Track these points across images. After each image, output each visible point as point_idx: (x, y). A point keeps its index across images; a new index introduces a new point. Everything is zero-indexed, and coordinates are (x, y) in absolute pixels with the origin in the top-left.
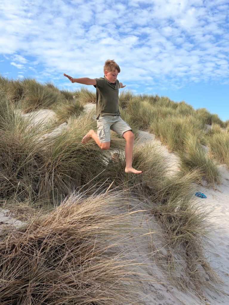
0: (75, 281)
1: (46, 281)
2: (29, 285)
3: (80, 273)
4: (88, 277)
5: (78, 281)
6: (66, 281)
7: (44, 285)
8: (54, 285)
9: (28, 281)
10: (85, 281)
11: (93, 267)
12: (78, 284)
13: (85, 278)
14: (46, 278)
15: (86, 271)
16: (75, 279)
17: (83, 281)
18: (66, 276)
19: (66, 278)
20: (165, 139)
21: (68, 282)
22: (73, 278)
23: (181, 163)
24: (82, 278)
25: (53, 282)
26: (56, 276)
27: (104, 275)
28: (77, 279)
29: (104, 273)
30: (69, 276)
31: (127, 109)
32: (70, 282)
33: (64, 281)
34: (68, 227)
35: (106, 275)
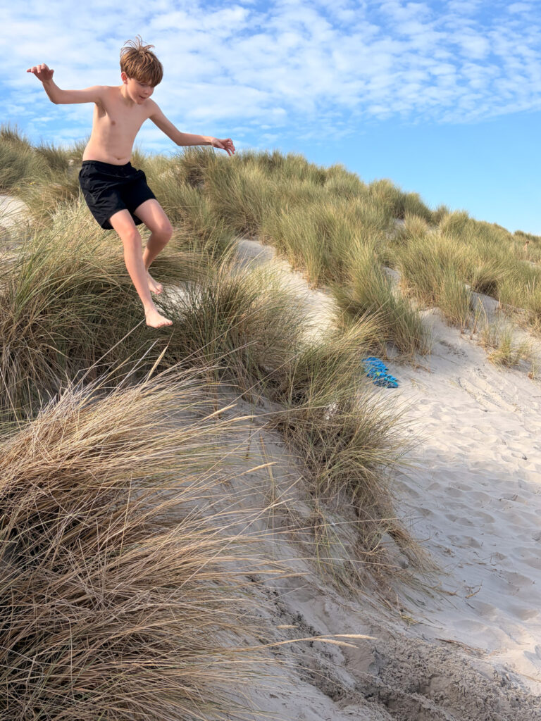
0: (87, 590)
1: (15, 598)
3: (98, 572)
4: (117, 578)
5: (96, 591)
6: (67, 593)
7: (11, 608)
8: (35, 606)
10: (112, 588)
11: (128, 556)
12: (95, 596)
13: (112, 581)
14: (15, 592)
15: (112, 565)
16: (86, 587)
17: (107, 588)
18: (63, 581)
19: (64, 588)
20: (300, 258)
21: (71, 595)
22: (82, 584)
24: (103, 583)
25: (33, 600)
26: (41, 584)
27: (159, 570)
28: (92, 586)
29: (157, 566)
30: (72, 582)
31: (204, 186)
32: (75, 595)
33: (59, 596)
34: (60, 466)
35: (163, 568)
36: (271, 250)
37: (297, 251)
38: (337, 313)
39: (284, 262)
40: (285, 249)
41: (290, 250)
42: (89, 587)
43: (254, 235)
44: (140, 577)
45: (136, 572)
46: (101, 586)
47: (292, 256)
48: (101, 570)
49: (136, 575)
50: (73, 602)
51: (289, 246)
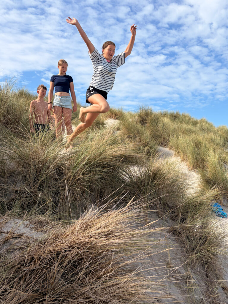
0: (92, 296)
1: (63, 296)
2: (46, 299)
3: (97, 289)
4: (105, 293)
5: (95, 297)
6: (84, 296)
7: (61, 300)
8: (70, 300)
9: (45, 295)
10: (103, 297)
11: (110, 284)
12: (95, 299)
13: (102, 294)
14: (63, 292)
15: (103, 286)
16: (92, 295)
17: (100, 297)
18: (83, 291)
19: (83, 294)
20: (185, 157)
21: (85, 297)
22: (90, 294)
23: (201, 180)
24: (99, 294)
25: (70, 297)
26: (73, 291)
27: (122, 292)
28: (94, 295)
29: (121, 290)
30: (87, 292)
31: (147, 125)
32: (87, 298)
33: (81, 297)
34: (86, 241)
35: (124, 291)
36: (173, 152)
37: (185, 154)
38: (201, 182)
39: (178, 158)
40: (179, 152)
41: (181, 153)
42: (93, 295)
43: (166, 146)
44: (114, 294)
45: (113, 291)
46: (98, 295)
47: (182, 155)
48: (99, 288)
49: (113, 293)
50: (86, 301)
51: (181, 151)
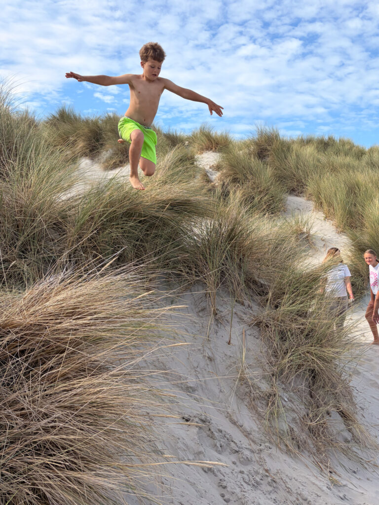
31: (269, 159)
36: (312, 204)
37: (330, 205)
38: (351, 251)
39: (320, 213)
40: (321, 203)
41: (325, 204)
43: (301, 193)
47: (326, 207)
51: (324, 201)
